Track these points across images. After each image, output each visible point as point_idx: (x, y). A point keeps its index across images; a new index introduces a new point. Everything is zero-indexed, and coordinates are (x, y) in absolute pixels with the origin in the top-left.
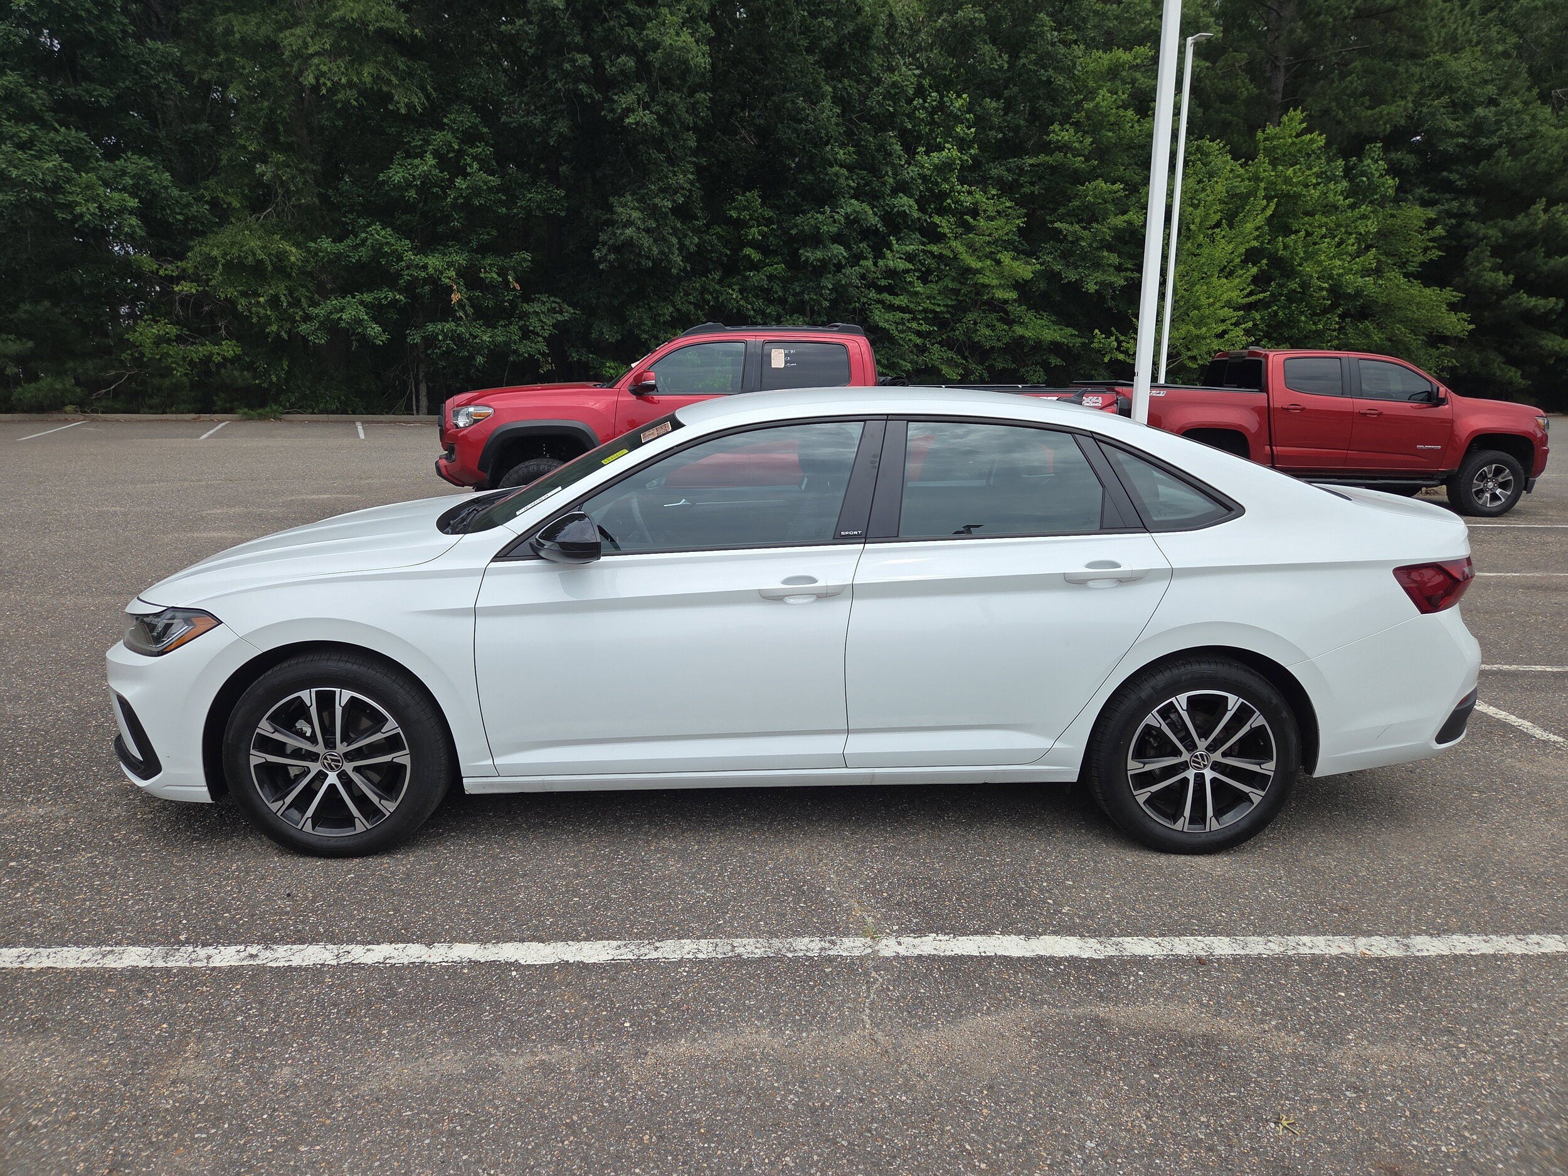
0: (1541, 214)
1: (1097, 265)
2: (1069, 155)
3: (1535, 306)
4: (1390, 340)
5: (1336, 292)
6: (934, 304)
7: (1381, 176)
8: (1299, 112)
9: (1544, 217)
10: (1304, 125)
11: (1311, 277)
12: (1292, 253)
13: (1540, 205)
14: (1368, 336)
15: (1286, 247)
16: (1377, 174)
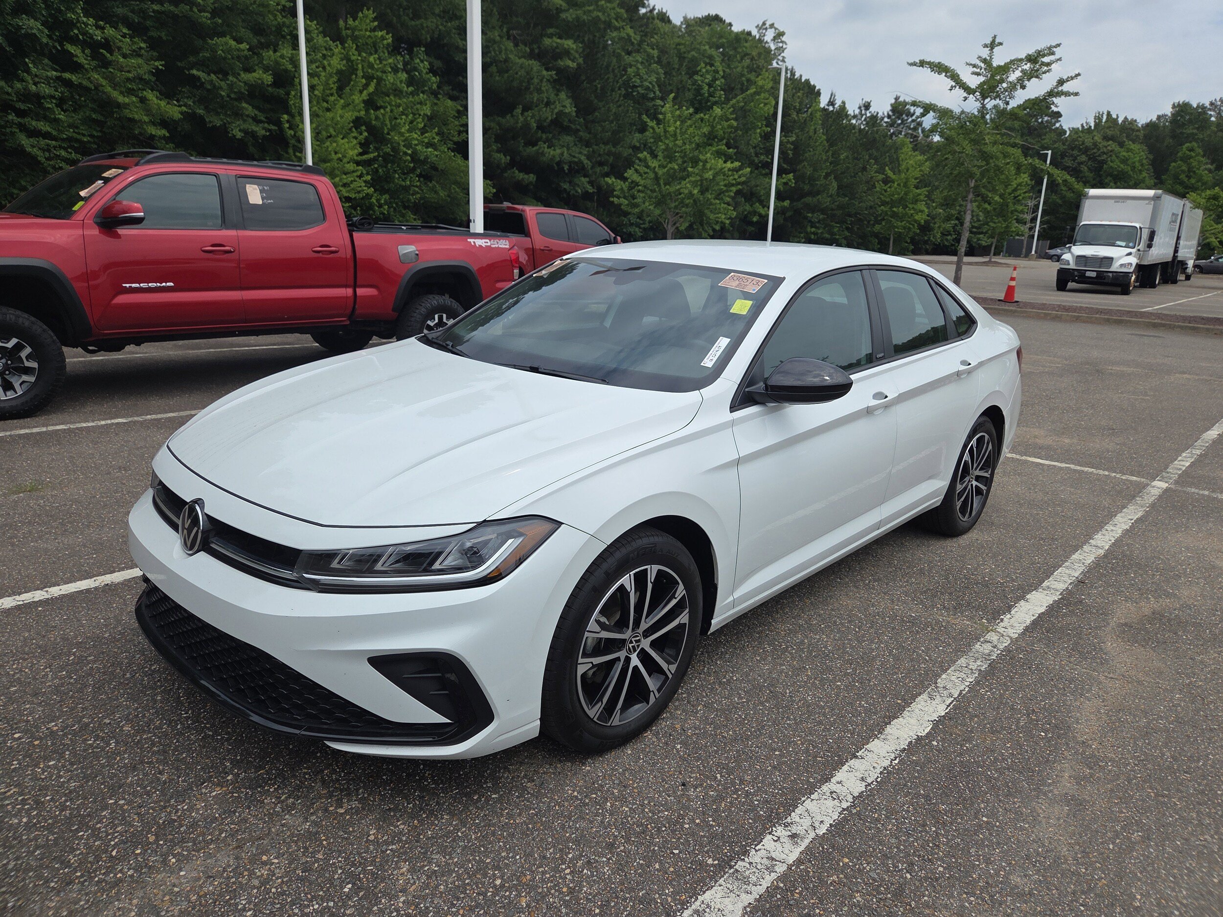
0: (520, 117)
1: (238, 114)
2: (195, 10)
3: (523, 179)
4: (449, 196)
5: (414, 157)
6: (79, 133)
7: (427, 73)
8: (371, 12)
9: (521, 119)
10: (376, 23)
11: (399, 144)
12: (382, 123)
13: (519, 110)
14: (436, 192)
15: (377, 118)
16: (424, 71)
